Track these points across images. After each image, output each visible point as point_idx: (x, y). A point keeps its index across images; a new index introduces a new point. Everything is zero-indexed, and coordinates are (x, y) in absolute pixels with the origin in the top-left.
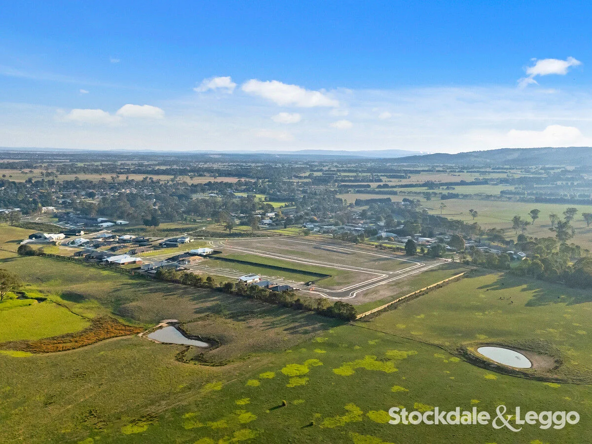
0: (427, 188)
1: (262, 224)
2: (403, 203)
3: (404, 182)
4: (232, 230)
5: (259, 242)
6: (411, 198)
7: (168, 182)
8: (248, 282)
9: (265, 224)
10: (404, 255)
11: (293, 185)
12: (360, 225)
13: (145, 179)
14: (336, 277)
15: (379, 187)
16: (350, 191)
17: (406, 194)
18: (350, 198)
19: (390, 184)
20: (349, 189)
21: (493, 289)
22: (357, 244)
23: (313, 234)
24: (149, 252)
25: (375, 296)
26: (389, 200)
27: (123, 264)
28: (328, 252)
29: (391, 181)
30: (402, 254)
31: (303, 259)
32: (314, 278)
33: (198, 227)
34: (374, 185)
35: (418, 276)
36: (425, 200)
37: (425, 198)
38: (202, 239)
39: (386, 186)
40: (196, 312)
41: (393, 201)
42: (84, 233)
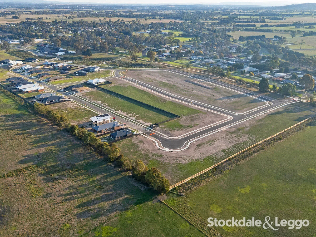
0: (295, 27)
1: (163, 56)
2: (273, 39)
3: (280, 22)
4: (137, 61)
5: (148, 73)
6: (280, 35)
7: (129, 23)
8: (98, 122)
9: (165, 56)
10: (256, 92)
11: (204, 25)
12: (233, 58)
13: (118, 20)
14: (184, 118)
15: (262, 26)
16: (240, 29)
17: (279, 32)
18: (236, 35)
19: (269, 24)
20: (239, 28)
22: (222, 77)
23: (194, 66)
26: (264, 36)
27: (27, 92)
28: (194, 86)
29: (271, 22)
30: (256, 90)
31: (169, 94)
32: (164, 118)
33: (117, 58)
34: (258, 25)
35: (261, 120)
36: (291, 37)
37: (291, 35)
39: (266, 26)
40: (22, 162)
41: (266, 37)
42: (38, 60)
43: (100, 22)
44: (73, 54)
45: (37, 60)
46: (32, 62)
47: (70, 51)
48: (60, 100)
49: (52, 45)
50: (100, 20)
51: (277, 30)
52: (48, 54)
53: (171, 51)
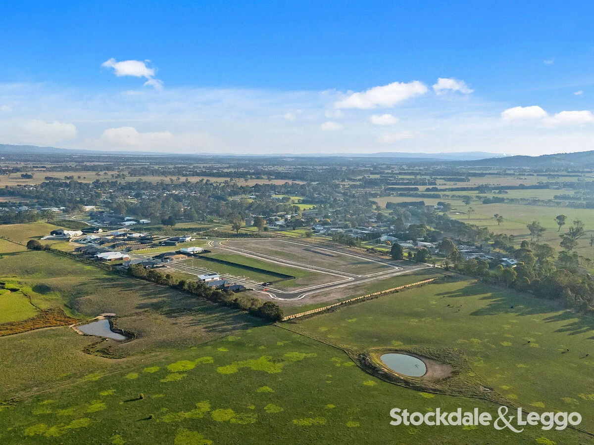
0: (477, 192)
1: (275, 226)
2: (435, 207)
3: (460, 185)
4: (239, 230)
5: (256, 243)
6: (447, 202)
7: (220, 184)
8: (206, 280)
9: (278, 225)
10: (389, 260)
11: (339, 187)
12: (370, 228)
13: (201, 181)
14: (300, 279)
15: (428, 190)
16: (393, 194)
17: (450, 198)
18: (382, 202)
19: (439, 187)
20: (392, 192)
21: (450, 296)
22: (350, 247)
23: (318, 236)
24: (144, 249)
25: (324, 298)
26: (422, 203)
27: (110, 260)
28: (314, 254)
29: (445, 184)
30: (388, 258)
31: (284, 261)
32: (277, 279)
33: (210, 228)
34: (422, 188)
35: (383, 280)
36: (464, 204)
37: (463, 201)
38: (206, 238)
39: (435, 189)
40: (137, 308)
41: (426, 205)
42: (102, 231)
43: (172, 183)
44: (147, 224)
45: (100, 230)
46: (93, 232)
47: (142, 221)
48: (155, 266)
49: (112, 213)
50: (172, 180)
51: (448, 196)
52: (111, 224)
53: (286, 220)
